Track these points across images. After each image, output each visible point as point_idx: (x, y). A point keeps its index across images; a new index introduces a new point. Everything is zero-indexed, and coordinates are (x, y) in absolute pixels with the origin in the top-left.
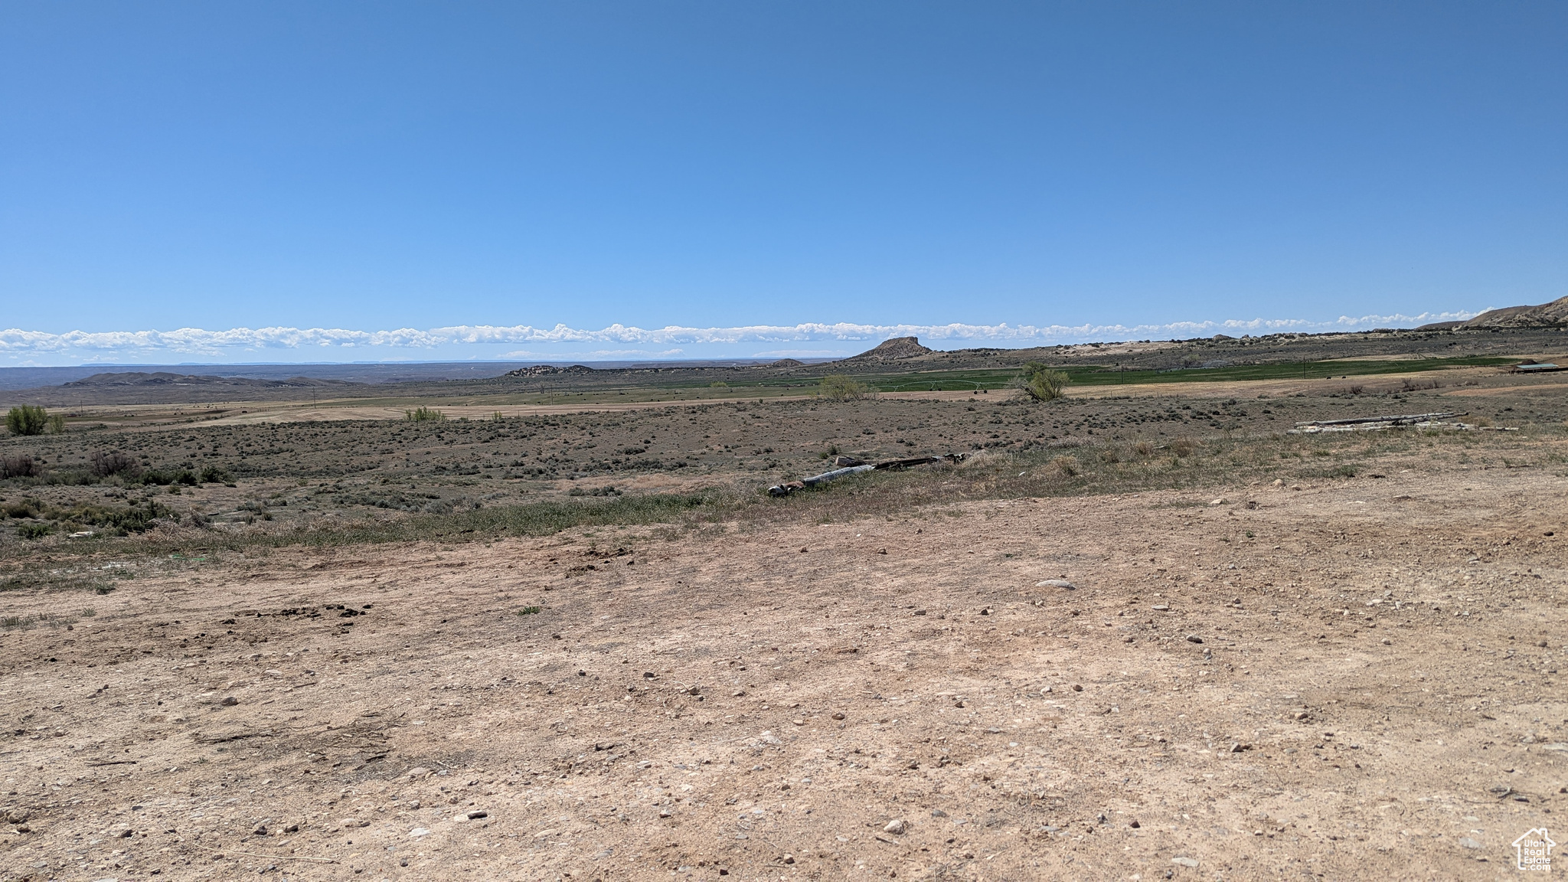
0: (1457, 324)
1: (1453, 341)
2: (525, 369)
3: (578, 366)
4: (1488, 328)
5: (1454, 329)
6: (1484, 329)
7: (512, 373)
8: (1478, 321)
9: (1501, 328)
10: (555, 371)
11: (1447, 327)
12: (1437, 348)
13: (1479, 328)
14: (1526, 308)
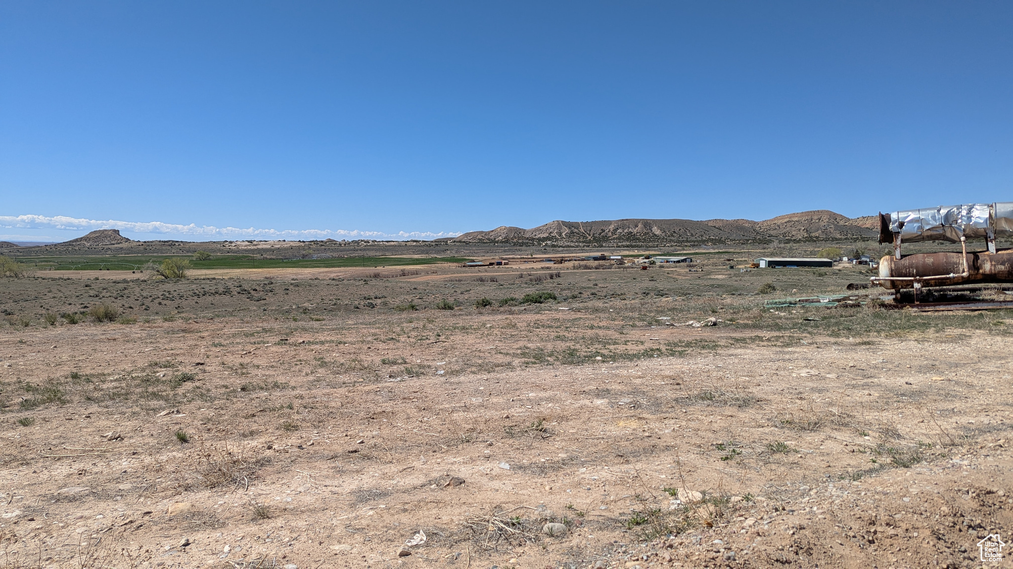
0: (450, 239)
1: (447, 248)
4: (464, 242)
5: (449, 242)
6: (462, 243)
8: (461, 238)
9: (470, 242)
11: (445, 241)
12: (438, 252)
13: (460, 242)
14: (482, 232)
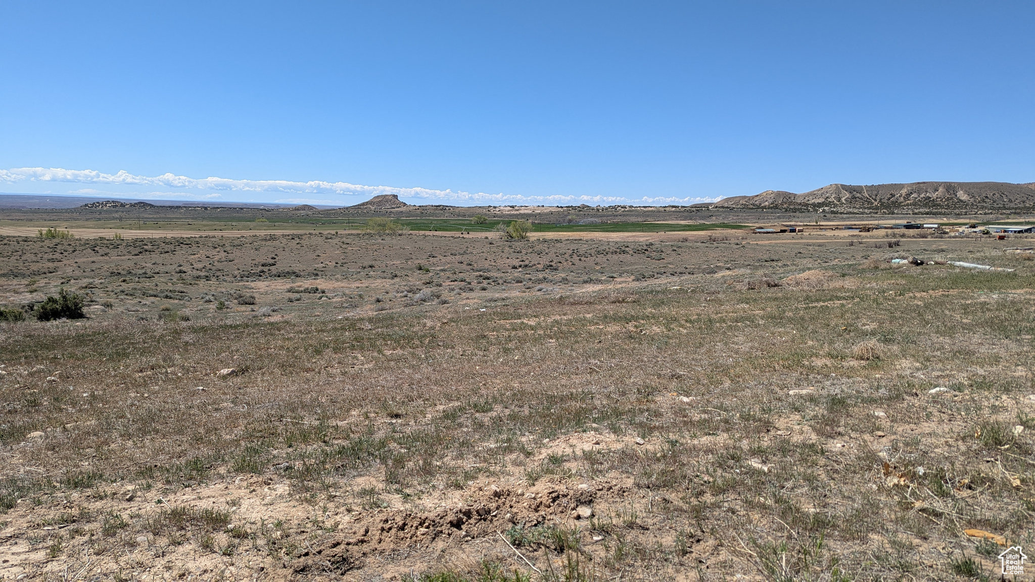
1: (711, 214)
2: (98, 203)
3: (142, 203)
7: (86, 205)
10: (123, 205)
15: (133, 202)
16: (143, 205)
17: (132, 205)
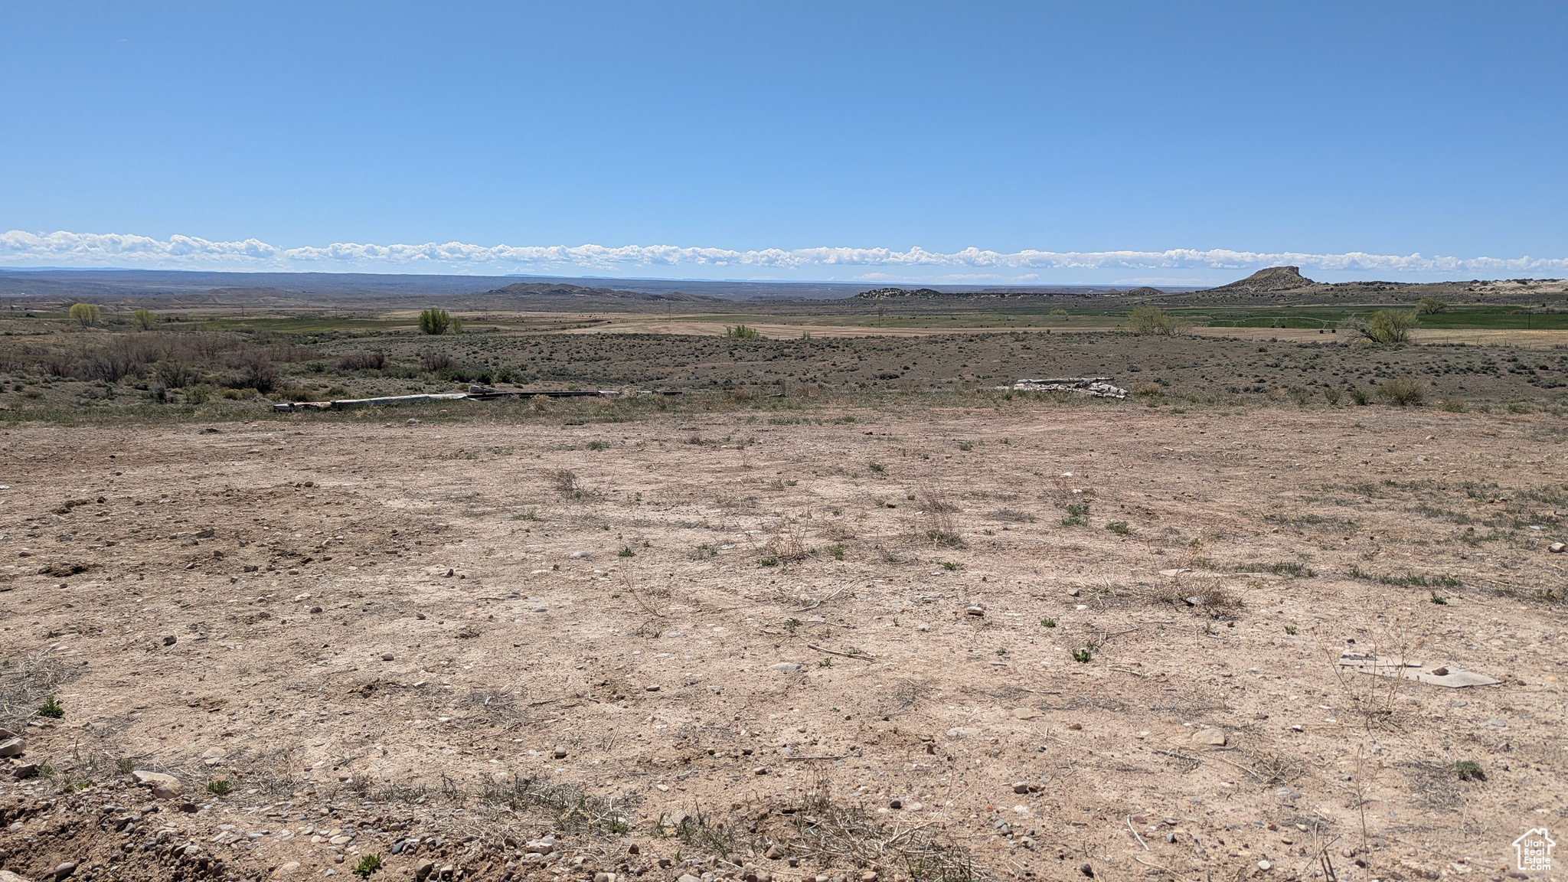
2: (875, 291)
3: (925, 290)
7: (861, 295)
10: (902, 294)
15: (915, 289)
16: (926, 293)
17: (913, 293)
